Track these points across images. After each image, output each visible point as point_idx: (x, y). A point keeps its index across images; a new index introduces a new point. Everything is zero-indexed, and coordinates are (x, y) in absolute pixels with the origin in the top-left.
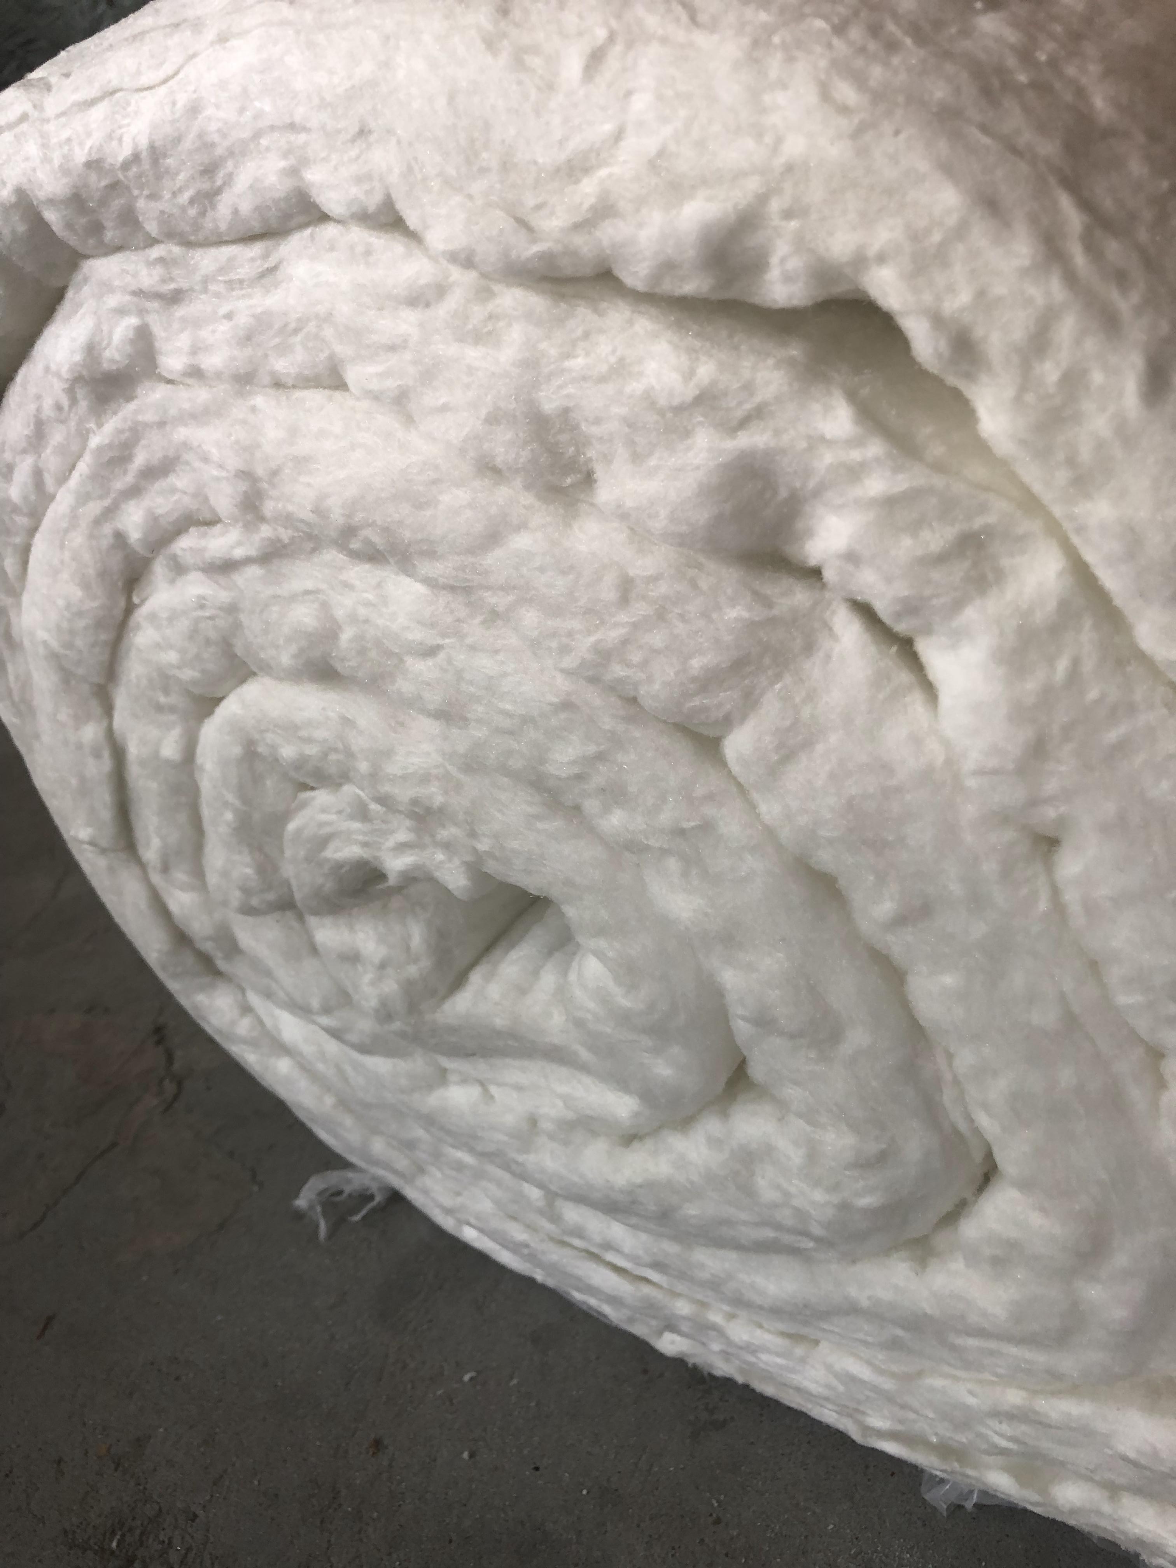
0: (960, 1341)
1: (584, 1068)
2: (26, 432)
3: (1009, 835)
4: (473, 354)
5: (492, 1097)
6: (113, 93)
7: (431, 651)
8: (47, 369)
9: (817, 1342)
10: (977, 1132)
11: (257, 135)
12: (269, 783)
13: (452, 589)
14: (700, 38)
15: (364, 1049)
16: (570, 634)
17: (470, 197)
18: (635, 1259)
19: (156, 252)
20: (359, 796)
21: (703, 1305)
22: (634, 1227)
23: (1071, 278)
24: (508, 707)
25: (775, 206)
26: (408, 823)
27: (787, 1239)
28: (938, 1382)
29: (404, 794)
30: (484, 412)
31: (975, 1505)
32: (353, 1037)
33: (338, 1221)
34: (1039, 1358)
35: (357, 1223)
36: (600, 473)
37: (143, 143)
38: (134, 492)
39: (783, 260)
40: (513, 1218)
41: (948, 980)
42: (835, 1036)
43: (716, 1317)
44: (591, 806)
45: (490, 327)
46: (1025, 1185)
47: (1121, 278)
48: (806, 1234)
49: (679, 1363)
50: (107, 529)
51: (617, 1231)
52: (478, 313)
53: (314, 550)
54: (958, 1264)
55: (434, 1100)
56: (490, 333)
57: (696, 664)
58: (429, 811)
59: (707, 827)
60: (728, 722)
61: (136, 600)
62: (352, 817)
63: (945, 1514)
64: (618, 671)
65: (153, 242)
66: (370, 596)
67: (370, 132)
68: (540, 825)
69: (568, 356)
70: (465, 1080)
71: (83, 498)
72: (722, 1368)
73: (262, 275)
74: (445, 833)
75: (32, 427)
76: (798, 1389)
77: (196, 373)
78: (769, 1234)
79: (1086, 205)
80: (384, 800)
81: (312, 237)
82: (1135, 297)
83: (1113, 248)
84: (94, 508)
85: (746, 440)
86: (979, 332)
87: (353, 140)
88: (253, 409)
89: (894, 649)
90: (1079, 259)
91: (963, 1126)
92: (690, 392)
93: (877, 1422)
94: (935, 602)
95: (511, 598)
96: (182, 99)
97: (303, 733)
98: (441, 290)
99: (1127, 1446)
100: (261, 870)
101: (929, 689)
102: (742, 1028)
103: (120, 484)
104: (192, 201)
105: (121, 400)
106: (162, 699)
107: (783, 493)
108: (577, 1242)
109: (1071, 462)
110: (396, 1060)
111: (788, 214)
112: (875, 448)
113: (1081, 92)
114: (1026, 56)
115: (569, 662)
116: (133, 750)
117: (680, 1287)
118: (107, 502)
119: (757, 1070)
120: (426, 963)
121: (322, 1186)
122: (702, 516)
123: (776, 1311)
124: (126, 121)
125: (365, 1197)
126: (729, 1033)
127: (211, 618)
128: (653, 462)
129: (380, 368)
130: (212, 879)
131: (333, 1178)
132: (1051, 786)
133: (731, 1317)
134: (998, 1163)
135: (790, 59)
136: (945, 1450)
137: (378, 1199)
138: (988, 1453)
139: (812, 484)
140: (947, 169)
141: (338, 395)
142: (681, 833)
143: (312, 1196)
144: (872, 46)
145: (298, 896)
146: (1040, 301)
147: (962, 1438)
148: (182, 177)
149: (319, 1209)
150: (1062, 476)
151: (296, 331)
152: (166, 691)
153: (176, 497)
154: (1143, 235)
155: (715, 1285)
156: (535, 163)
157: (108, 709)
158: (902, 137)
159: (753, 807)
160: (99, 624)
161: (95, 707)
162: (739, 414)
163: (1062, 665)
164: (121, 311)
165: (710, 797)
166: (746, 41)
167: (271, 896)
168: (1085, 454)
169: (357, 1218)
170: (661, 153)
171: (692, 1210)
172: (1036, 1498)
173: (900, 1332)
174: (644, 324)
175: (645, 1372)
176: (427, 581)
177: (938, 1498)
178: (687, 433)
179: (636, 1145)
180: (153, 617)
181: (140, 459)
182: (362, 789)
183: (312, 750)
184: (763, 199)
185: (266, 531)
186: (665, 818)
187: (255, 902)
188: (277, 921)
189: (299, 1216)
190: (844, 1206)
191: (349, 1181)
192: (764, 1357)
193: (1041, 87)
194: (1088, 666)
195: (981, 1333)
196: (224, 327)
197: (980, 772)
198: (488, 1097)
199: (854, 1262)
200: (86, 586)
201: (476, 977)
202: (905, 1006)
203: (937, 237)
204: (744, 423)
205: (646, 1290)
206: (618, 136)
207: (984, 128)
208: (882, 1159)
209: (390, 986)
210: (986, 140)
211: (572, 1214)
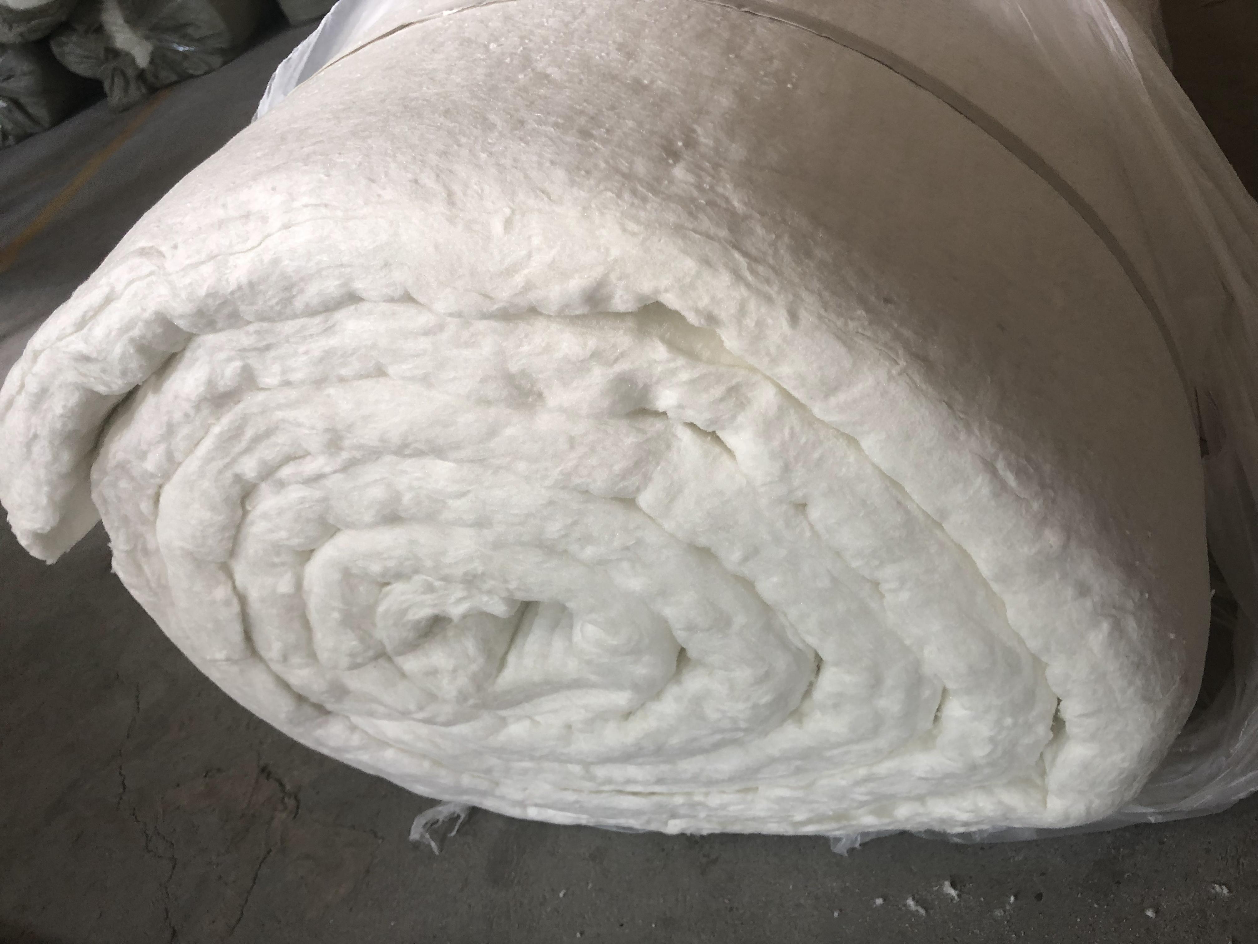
0: (829, 754)
1: (594, 686)
2: (160, 433)
3: (784, 507)
4: (466, 353)
5: (538, 722)
6: (216, 256)
7: (463, 494)
8: (176, 397)
9: (757, 788)
10: (808, 646)
11: (319, 271)
12: (361, 588)
13: (472, 461)
14: (558, 209)
15: (448, 724)
16: (546, 469)
17: (455, 288)
18: (646, 783)
19: (251, 328)
20: (426, 580)
21: (689, 794)
22: (640, 764)
23: (748, 285)
24: (516, 512)
25: (613, 277)
26: (461, 586)
27: (728, 736)
28: (824, 782)
29: (459, 571)
30: (478, 379)
31: (860, 845)
32: (442, 718)
33: (442, 839)
34: (867, 746)
35: (454, 836)
36: (546, 392)
37: (244, 280)
38: (248, 450)
39: (621, 296)
40: (566, 789)
41: (775, 579)
42: (728, 623)
43: (698, 798)
44: (574, 548)
45: (473, 340)
46: (837, 664)
47: (768, 281)
48: (738, 729)
49: (682, 836)
50: (228, 475)
51: (632, 771)
52: (465, 335)
53: (377, 459)
54: (818, 715)
55: (502, 737)
56: (474, 342)
57: (617, 468)
58: (475, 576)
59: (639, 542)
60: (638, 490)
61: (248, 508)
62: (424, 593)
63: (847, 855)
64: (576, 481)
65: (249, 323)
66: (418, 474)
67: (391, 265)
68: (545, 566)
69: (520, 346)
70: (519, 719)
71: (208, 460)
72: (707, 828)
73: (326, 330)
74: (486, 587)
75: (164, 429)
76: (754, 819)
77: (287, 383)
78: (718, 737)
79: (746, 254)
80: (446, 579)
81: (356, 309)
82: (776, 288)
83: (761, 269)
84: (219, 464)
85: (619, 368)
86: (716, 312)
87: (382, 269)
88: (329, 396)
89: (709, 438)
90: (750, 278)
91: (801, 646)
92: (588, 353)
93: (799, 817)
94: (724, 417)
95: (508, 459)
96: (267, 258)
97: (385, 556)
98: (441, 327)
99: (920, 772)
100: (362, 640)
101: (730, 452)
102: (681, 635)
103: (237, 449)
104: (277, 304)
105: (232, 404)
106: (276, 560)
107: (641, 385)
108: (607, 788)
109: (768, 354)
110: (472, 723)
111: (620, 279)
112: (681, 361)
113: (727, 200)
114: (699, 188)
115: (548, 482)
116: (254, 595)
117: (675, 789)
118: (227, 460)
119: (692, 653)
120: (481, 660)
121: (424, 822)
122: (606, 403)
123: (731, 780)
124: (228, 271)
125: (453, 819)
126: (673, 639)
127: (310, 507)
128: (575, 384)
129: (410, 366)
130: (323, 656)
131: (429, 814)
132: (796, 483)
133: (707, 794)
134: (822, 657)
135: (602, 214)
136: (838, 817)
137: (463, 816)
138: (858, 808)
139: (654, 379)
140: (685, 252)
141: (382, 380)
142: (627, 548)
143: (421, 829)
144: (636, 201)
145: (389, 648)
146: (738, 297)
147: (844, 805)
148: (270, 293)
149: (427, 836)
150: (766, 360)
151: (352, 354)
152: (278, 554)
153: (278, 448)
154: (771, 261)
155: (695, 779)
156: (489, 271)
157: (230, 576)
158: (662, 241)
159: (660, 526)
160: (224, 528)
161: (222, 577)
162: (613, 357)
163: (787, 431)
164: (230, 360)
165: (638, 527)
166: (579, 208)
167: (371, 653)
168: (773, 350)
169: (454, 833)
170: (553, 261)
171: (675, 741)
172: (886, 820)
173: (798, 763)
174: (554, 327)
175: (663, 850)
176: (455, 461)
177: (841, 849)
178: (589, 370)
179: (632, 717)
180: (265, 516)
181: (249, 433)
182: (430, 576)
183: (391, 564)
184: (607, 275)
185: (345, 455)
186: (616, 544)
187: (359, 660)
188: (375, 667)
189: (416, 845)
190: (755, 707)
191: (440, 812)
192: (732, 808)
193: (711, 203)
194: (797, 429)
195: (839, 745)
196: (304, 358)
197: (764, 485)
198: (535, 723)
199: (766, 735)
200: (213, 509)
201: (512, 659)
202: (757, 597)
203: (688, 280)
204: (616, 360)
205: (655, 799)
206: (529, 256)
207: (695, 231)
208: (767, 675)
209: (463, 680)
210: (697, 236)
211: (601, 772)
